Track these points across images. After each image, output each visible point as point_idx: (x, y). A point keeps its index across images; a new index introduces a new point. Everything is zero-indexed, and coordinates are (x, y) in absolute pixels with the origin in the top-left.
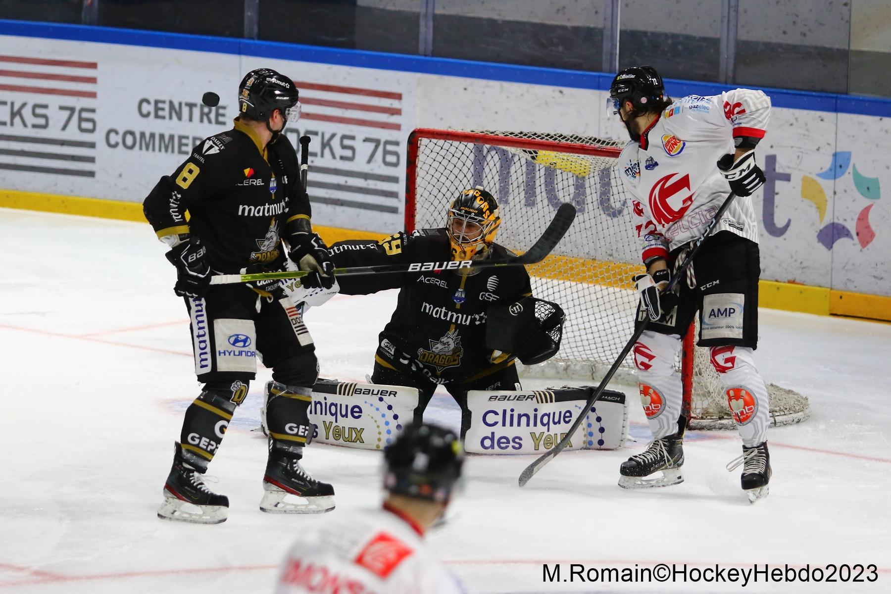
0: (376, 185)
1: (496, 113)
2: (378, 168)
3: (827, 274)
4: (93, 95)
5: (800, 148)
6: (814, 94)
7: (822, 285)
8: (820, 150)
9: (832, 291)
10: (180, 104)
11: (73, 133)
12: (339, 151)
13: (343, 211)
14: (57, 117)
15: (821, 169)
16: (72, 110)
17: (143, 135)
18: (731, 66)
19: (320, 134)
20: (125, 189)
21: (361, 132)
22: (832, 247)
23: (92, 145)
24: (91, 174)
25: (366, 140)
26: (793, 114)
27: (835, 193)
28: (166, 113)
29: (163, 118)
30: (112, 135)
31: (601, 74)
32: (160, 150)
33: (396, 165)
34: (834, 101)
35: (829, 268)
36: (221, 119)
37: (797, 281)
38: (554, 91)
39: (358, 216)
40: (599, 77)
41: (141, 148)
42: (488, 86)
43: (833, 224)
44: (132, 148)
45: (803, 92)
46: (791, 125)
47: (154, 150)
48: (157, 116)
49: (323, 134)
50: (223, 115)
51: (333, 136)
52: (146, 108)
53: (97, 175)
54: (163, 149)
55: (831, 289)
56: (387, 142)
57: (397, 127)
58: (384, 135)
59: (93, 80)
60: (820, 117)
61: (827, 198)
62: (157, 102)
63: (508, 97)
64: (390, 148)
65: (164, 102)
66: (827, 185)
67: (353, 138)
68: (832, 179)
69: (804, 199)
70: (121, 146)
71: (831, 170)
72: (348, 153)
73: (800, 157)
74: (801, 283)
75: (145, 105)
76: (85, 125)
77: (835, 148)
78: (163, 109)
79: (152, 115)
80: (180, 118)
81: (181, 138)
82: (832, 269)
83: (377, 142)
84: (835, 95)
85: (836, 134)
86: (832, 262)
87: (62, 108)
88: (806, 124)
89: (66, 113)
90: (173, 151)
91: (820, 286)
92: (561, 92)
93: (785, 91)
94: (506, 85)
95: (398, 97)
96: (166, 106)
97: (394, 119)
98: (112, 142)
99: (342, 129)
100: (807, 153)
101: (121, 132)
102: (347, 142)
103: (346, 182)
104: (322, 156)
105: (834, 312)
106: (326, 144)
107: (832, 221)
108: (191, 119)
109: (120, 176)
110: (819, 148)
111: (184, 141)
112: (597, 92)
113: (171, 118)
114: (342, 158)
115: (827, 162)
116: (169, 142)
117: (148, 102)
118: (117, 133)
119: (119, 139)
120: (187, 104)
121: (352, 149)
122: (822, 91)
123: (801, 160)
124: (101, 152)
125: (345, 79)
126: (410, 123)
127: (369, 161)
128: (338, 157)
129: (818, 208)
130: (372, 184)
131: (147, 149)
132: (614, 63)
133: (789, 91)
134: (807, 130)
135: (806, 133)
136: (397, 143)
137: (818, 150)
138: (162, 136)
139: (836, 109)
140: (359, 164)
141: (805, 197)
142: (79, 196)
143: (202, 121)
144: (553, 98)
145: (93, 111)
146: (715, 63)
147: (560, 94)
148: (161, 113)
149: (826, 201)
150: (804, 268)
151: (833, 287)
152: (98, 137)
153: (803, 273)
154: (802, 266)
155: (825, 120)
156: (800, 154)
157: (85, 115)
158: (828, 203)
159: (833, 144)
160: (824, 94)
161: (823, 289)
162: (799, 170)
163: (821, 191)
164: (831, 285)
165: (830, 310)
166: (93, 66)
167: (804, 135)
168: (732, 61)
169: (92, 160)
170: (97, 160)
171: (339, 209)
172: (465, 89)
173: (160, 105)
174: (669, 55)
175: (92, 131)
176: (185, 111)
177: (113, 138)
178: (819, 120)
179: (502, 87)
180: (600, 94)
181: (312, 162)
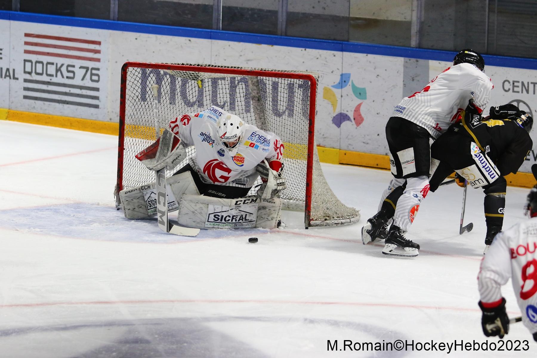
0: (86, 92)
1: (154, 52)
2: (87, 83)
3: (338, 141)
5: (322, 71)
6: (330, 41)
7: (334, 147)
8: (334, 72)
9: (340, 151)
12: (66, 74)
13: (68, 107)
15: (334, 83)
18: (284, 26)
19: (55, 64)
21: (78, 63)
22: (340, 126)
25: (81, 67)
26: (319, 53)
27: (342, 96)
31: (212, 30)
33: (98, 81)
34: (341, 45)
35: (339, 138)
37: (321, 145)
38: (186, 40)
39: (77, 110)
40: (211, 32)
42: (149, 37)
43: (341, 113)
45: (324, 41)
46: (317, 58)
49: (57, 64)
51: (62, 65)
55: (340, 149)
56: (92, 69)
57: (98, 60)
58: (91, 64)
60: (333, 54)
61: (338, 99)
63: (160, 43)
64: (94, 72)
66: (337, 92)
67: (74, 66)
68: (340, 88)
69: (325, 100)
71: (339, 83)
72: (71, 75)
73: (322, 77)
74: (323, 146)
77: (341, 71)
82: (340, 138)
83: (87, 68)
84: (341, 42)
85: (342, 63)
86: (340, 135)
88: (326, 58)
91: (334, 148)
92: (190, 40)
93: (314, 40)
94: (159, 36)
95: (99, 43)
97: (96, 56)
99: (67, 61)
100: (326, 74)
102: (70, 69)
103: (70, 91)
104: (56, 76)
105: (341, 162)
106: (58, 70)
107: (340, 112)
110: (333, 71)
112: (210, 40)
114: (67, 77)
115: (337, 79)
121: (73, 72)
122: (335, 40)
123: (323, 78)
125: (69, 33)
126: (105, 57)
127: (83, 79)
128: (65, 77)
129: (332, 105)
130: (84, 92)
132: (219, 24)
133: (316, 40)
134: (326, 61)
135: (326, 63)
136: (98, 69)
137: (332, 72)
139: (342, 50)
140: (77, 81)
141: (325, 99)
144: (185, 44)
146: (275, 24)
147: (189, 41)
149: (337, 101)
150: (325, 138)
151: (341, 148)
153: (324, 140)
154: (324, 137)
155: (336, 56)
156: (323, 75)
158: (338, 102)
159: (341, 69)
160: (335, 42)
161: (336, 149)
162: (322, 83)
163: (334, 95)
164: (340, 147)
165: (339, 161)
167: (325, 64)
168: (284, 23)
171: (66, 106)
172: (136, 39)
174: (250, 19)
178: (333, 56)
179: (157, 37)
180: (212, 42)
181: (51, 80)
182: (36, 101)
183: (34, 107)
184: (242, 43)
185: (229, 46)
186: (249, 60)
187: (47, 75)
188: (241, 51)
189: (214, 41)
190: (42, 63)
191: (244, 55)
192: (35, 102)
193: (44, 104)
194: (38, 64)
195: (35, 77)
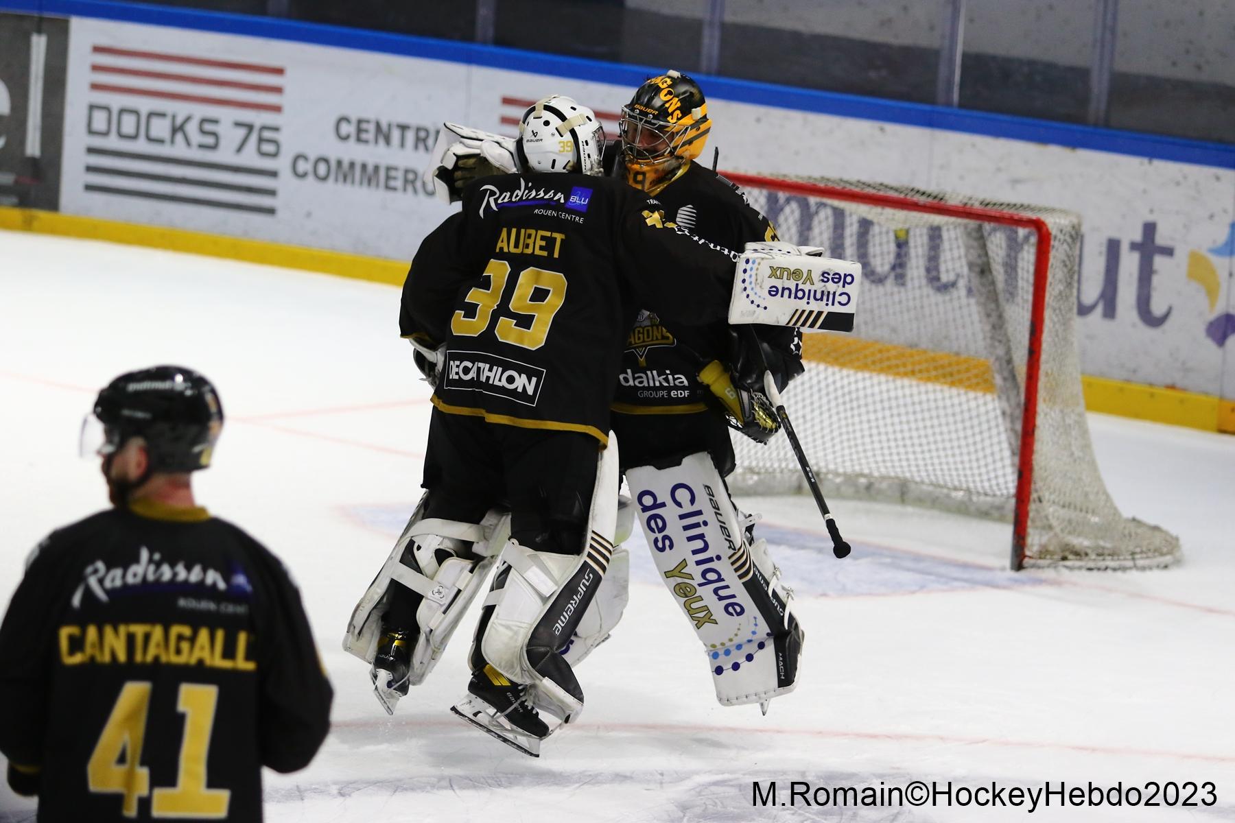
3: (1218, 378)
4: (277, 109)
5: (1188, 215)
6: (1209, 145)
8: (1214, 218)
9: (1222, 402)
10: (390, 125)
11: (250, 158)
14: (230, 136)
15: (1216, 242)
16: (250, 127)
17: (339, 163)
18: (1103, 106)
20: (314, 232)
22: (1224, 344)
23: (273, 174)
24: (271, 211)
26: (1183, 170)
27: (1231, 275)
28: (371, 136)
29: (367, 142)
30: (301, 162)
31: (934, 108)
32: (361, 184)
35: (1219, 372)
37: (1177, 386)
38: (873, 127)
40: (932, 111)
41: (336, 180)
42: (787, 118)
43: (1228, 314)
44: (325, 179)
45: (1195, 143)
46: (1178, 184)
47: (353, 183)
48: (359, 140)
52: (345, 129)
53: (278, 213)
54: (365, 181)
55: (1221, 399)
59: (278, 90)
60: (1217, 174)
61: (1221, 280)
62: (359, 122)
63: (813, 133)
65: (369, 122)
66: (1221, 264)
68: (1227, 256)
69: (1190, 281)
70: (311, 176)
71: (1226, 244)
73: (1189, 226)
74: (1183, 388)
75: (344, 125)
76: (266, 147)
78: (367, 131)
79: (353, 137)
80: (388, 143)
81: (388, 169)
82: (1223, 374)
86: (1223, 364)
87: (238, 124)
88: (1197, 184)
89: (242, 132)
90: (377, 187)
91: (1206, 394)
92: (882, 129)
93: (1173, 139)
94: (812, 117)
96: (372, 127)
98: (300, 171)
100: (1196, 222)
101: (312, 159)
105: (1224, 428)
107: (1226, 312)
108: (402, 145)
109: (309, 215)
110: (1212, 215)
111: (392, 173)
112: (928, 131)
113: (376, 143)
115: (1221, 234)
116: (373, 174)
117: (348, 121)
118: (306, 159)
119: (309, 167)
120: (398, 126)
122: (1221, 142)
123: (1189, 230)
124: (285, 183)
125: (603, 101)
129: (1208, 293)
131: (345, 181)
132: (952, 93)
133: (1177, 140)
134: (1200, 191)
135: (1197, 195)
137: (1211, 217)
138: (364, 167)
141: (1192, 278)
142: (254, 239)
143: (416, 147)
144: (872, 136)
145: (276, 129)
146: (1084, 100)
147: (880, 131)
148: (364, 136)
149: (1219, 284)
150: (1188, 370)
151: (1223, 396)
152: (282, 164)
153: (1185, 375)
154: (1185, 367)
155: (1224, 178)
156: (1190, 222)
157: (266, 134)
158: (1221, 287)
161: (1210, 398)
162: (1186, 242)
163: (1213, 272)
164: (1221, 393)
165: (1219, 425)
166: (279, 71)
167: (1194, 198)
168: (1104, 98)
169: (272, 193)
170: (279, 193)
172: (758, 121)
173: (364, 126)
174: (1024, 86)
175: (275, 155)
176: (396, 135)
177: (302, 166)
178: (1216, 178)
180: (933, 133)
184: (1004, 141)
185: (974, 145)
186: (1019, 181)
188: (1001, 160)
189: (938, 132)
191: (1009, 167)
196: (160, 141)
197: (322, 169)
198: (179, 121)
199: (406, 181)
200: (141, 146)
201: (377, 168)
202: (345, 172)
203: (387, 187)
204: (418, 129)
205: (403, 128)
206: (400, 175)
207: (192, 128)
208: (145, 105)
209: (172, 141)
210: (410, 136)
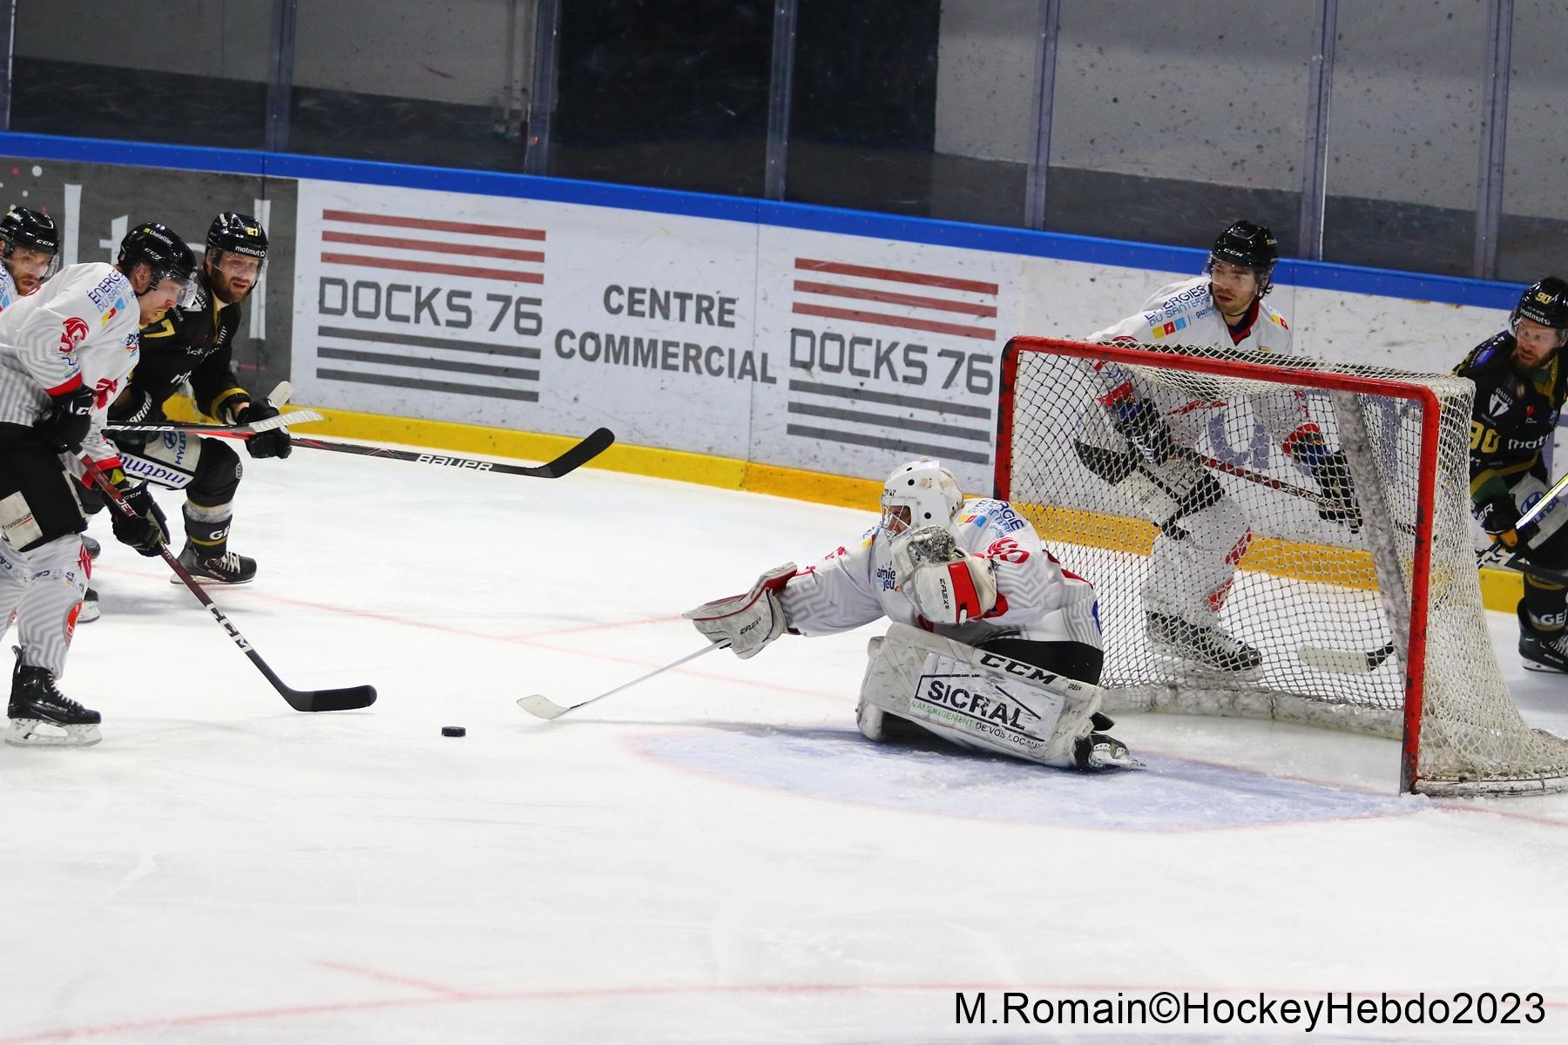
0: (956, 420)
2: (959, 394)
4: (537, 279)
10: (667, 294)
11: (507, 335)
12: (902, 369)
14: (484, 311)
16: (507, 300)
17: (610, 338)
18: (1491, 255)
19: (874, 343)
20: (582, 419)
21: (935, 341)
23: (535, 354)
24: (533, 397)
25: (943, 353)
28: (646, 308)
29: (642, 314)
30: (566, 339)
31: (1298, 261)
32: (635, 363)
33: (986, 391)
36: (727, 318)
40: (1294, 265)
41: (607, 360)
42: (1126, 276)
44: (593, 358)
47: (626, 362)
48: (632, 312)
49: (879, 342)
50: (731, 312)
51: (894, 345)
52: (616, 299)
53: (541, 398)
54: (640, 362)
56: (974, 357)
57: (990, 335)
58: (969, 346)
59: (538, 257)
62: (632, 291)
64: (977, 365)
65: (643, 291)
67: (923, 350)
70: (578, 354)
72: (916, 372)
75: (614, 295)
76: (525, 323)
78: (641, 302)
79: (625, 310)
80: (666, 316)
81: (667, 344)
83: (959, 357)
87: (491, 297)
89: (499, 305)
90: (654, 366)
95: (992, 289)
96: (647, 297)
97: (985, 323)
98: (565, 349)
99: (906, 336)
101: (578, 336)
102: (913, 356)
103: (911, 415)
104: (877, 376)
106: (882, 359)
108: (682, 318)
109: (576, 399)
111: (671, 350)
112: (1290, 288)
113: (652, 315)
114: (906, 379)
116: (649, 351)
117: (619, 290)
118: (572, 336)
119: (575, 344)
120: (677, 295)
121: (922, 366)
124: (549, 363)
125: (913, 261)
126: (1007, 327)
127: (947, 385)
128: (900, 378)
130: (950, 419)
131: (617, 361)
132: (1317, 244)
136: (989, 359)
138: (638, 342)
140: (932, 390)
142: (513, 430)
143: (698, 320)
145: (538, 302)
146: (1467, 248)
148: (638, 307)
152: (545, 342)
157: (525, 308)
166: (539, 235)
168: (1492, 246)
169: (533, 375)
170: (541, 376)
171: (901, 455)
172: (1093, 280)
173: (638, 296)
174: (1399, 234)
175: (536, 332)
176: (675, 304)
177: (567, 344)
179: (1147, 277)
180: (1295, 291)
181: (862, 384)
182: (822, 441)
183: (815, 457)
184: (1375, 298)
185: (1342, 303)
186: (1394, 344)
187: (855, 372)
188: (1374, 320)
189: (1300, 290)
190: (838, 338)
191: (1382, 329)
192: (818, 444)
193: (842, 448)
194: (828, 343)
195: (819, 376)
196: (406, 319)
197: (590, 347)
198: (424, 295)
199: (687, 357)
200: (382, 325)
201: (653, 343)
202: (617, 350)
203: (666, 367)
204: (700, 298)
205: (683, 297)
206: (680, 351)
207: (439, 303)
208: (385, 277)
209: (417, 320)
210: (691, 306)
